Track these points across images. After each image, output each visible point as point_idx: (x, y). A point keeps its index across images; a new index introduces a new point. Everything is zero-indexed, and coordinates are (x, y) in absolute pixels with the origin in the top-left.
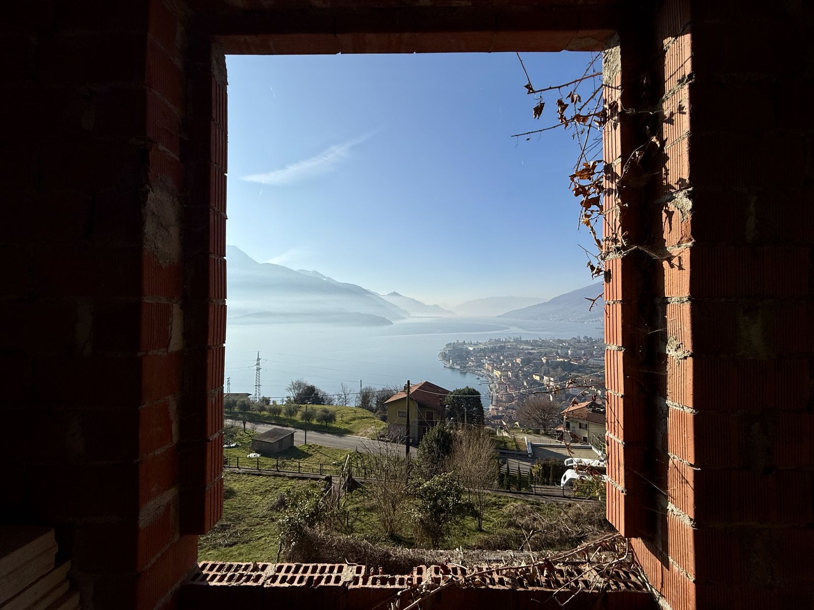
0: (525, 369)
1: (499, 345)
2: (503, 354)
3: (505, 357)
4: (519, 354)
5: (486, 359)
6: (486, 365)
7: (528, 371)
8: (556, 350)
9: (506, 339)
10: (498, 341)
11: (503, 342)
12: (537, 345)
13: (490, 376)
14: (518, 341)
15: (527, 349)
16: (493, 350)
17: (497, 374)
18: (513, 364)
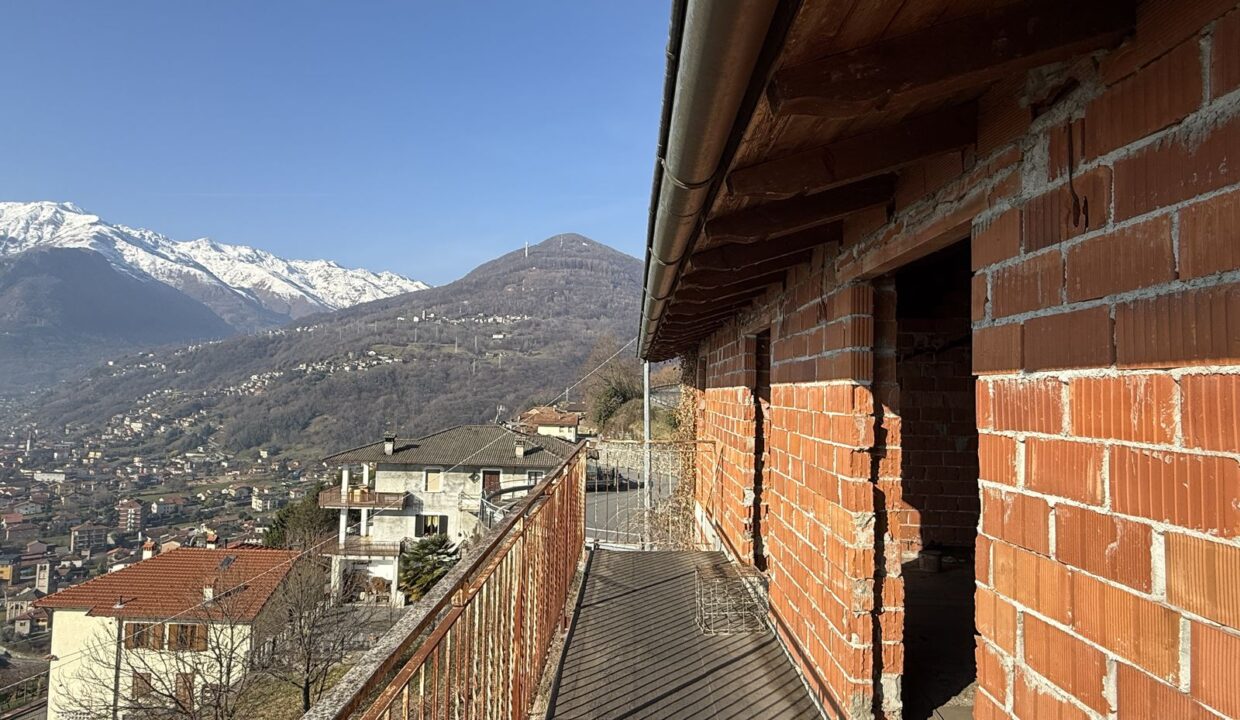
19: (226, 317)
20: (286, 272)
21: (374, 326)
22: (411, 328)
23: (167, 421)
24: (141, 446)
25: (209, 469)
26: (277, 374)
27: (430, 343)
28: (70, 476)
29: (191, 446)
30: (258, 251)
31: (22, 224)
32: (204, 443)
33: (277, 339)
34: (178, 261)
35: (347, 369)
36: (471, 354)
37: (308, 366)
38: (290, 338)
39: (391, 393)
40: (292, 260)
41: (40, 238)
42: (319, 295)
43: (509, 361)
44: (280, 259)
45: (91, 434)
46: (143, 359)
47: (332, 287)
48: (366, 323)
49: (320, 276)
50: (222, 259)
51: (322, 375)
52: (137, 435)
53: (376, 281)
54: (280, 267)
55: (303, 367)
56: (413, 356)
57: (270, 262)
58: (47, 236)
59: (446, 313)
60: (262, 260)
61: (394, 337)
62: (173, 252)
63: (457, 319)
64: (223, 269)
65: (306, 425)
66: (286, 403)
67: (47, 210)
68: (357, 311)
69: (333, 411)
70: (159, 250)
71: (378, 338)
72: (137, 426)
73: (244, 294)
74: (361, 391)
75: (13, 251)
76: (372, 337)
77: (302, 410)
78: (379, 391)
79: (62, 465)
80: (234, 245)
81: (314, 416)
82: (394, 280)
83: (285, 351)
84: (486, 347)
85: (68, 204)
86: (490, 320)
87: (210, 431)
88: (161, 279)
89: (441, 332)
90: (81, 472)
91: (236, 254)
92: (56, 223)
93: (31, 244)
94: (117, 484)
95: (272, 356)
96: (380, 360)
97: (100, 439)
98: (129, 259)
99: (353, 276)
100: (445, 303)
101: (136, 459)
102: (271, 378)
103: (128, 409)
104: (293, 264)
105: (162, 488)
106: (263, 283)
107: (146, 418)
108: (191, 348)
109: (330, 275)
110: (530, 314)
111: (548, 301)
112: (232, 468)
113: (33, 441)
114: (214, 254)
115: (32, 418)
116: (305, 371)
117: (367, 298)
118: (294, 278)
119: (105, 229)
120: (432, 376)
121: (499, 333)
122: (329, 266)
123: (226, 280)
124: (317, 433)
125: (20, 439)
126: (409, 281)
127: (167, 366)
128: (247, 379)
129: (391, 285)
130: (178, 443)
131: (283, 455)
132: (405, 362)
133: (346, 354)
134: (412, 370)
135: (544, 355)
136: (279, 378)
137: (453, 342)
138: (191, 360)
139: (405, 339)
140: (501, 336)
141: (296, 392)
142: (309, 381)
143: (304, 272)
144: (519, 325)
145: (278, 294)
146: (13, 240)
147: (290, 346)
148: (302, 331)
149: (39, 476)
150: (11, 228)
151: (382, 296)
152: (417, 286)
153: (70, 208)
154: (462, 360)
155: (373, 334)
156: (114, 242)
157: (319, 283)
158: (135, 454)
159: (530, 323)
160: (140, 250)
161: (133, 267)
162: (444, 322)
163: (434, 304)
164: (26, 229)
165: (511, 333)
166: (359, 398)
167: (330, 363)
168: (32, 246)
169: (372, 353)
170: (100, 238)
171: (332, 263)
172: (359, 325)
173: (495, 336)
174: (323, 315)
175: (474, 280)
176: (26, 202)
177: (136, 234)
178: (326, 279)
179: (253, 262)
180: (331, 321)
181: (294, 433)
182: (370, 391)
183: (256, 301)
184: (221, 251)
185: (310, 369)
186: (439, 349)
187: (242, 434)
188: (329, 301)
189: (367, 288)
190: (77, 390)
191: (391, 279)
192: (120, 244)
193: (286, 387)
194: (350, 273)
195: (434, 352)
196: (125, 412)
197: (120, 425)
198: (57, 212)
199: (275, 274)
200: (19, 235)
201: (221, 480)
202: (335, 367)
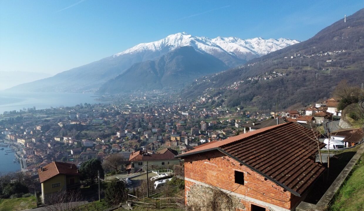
0: (46, 134)
1: (16, 116)
2: (22, 125)
3: (25, 127)
4: (37, 122)
5: (7, 131)
6: (8, 136)
7: (49, 136)
8: (67, 115)
9: (21, 111)
10: (14, 113)
11: (18, 113)
12: (51, 113)
13: (14, 145)
14: (33, 111)
15: (43, 117)
16: (11, 122)
17: (21, 142)
18: (34, 132)
19: (226, 63)
20: (244, 44)
21: (275, 61)
22: (290, 61)
23: (211, 98)
24: (205, 106)
25: (223, 113)
26: (242, 82)
27: (298, 67)
28: (189, 114)
29: (218, 106)
30: (235, 38)
31: (174, 41)
32: (221, 105)
33: (242, 69)
34: (212, 45)
35: (265, 79)
36: (316, 70)
37: (252, 78)
38: (246, 68)
39: (282, 87)
40: (246, 39)
41: (178, 44)
42: (256, 51)
43: (334, 72)
44: (242, 39)
45: (193, 102)
46: (204, 79)
47: (260, 47)
48: (273, 60)
49: (256, 44)
50: (224, 43)
51: (257, 82)
52: (204, 102)
53: (277, 43)
54: (243, 43)
55: (250, 79)
56: (290, 72)
57: (239, 41)
58: (179, 43)
59: (305, 53)
60: (236, 41)
61: (283, 65)
62: (210, 43)
63: (310, 55)
64: (225, 46)
65: (251, 99)
66: (245, 92)
67: (179, 35)
68: (270, 56)
69: (260, 94)
70: (207, 43)
71: (277, 66)
72: (204, 99)
73: (231, 54)
74: (270, 87)
75: (173, 49)
76: (274, 66)
77: (250, 94)
78: (277, 87)
79: (187, 110)
80: (228, 37)
81: (254, 96)
82: (284, 41)
83: (245, 73)
84: (324, 66)
85: (184, 33)
86: (326, 54)
87: (223, 101)
88: (208, 52)
89: (302, 61)
90: (191, 112)
91: (228, 40)
92: (181, 39)
93: (176, 46)
94: (200, 116)
95: (240, 75)
96: (277, 75)
97: (195, 103)
98: (199, 47)
99: (268, 42)
100: (304, 49)
101: (204, 109)
102: (240, 83)
103: (201, 94)
104: (247, 41)
105: (211, 118)
106: (237, 49)
107: (206, 97)
108: (217, 74)
109: (260, 43)
110: (346, 49)
111: (356, 41)
112: (230, 113)
113: (181, 103)
114: (222, 41)
115: (180, 97)
116: (251, 80)
117: (274, 50)
118: (247, 46)
119: (192, 39)
120: (298, 80)
121: (330, 59)
122: (259, 39)
123: (226, 50)
124: (255, 102)
125: (178, 103)
126: (290, 41)
127: (211, 80)
128: (233, 83)
129: (283, 43)
130: (215, 104)
131: (244, 109)
132: (287, 75)
133: (265, 73)
134: (290, 78)
135: (352, 68)
136: (243, 83)
137: (307, 65)
138: (217, 78)
139: (287, 65)
140: (331, 61)
141: (248, 88)
142: (252, 84)
143: (250, 43)
144: (340, 55)
145: (242, 53)
146: (172, 46)
147: (246, 71)
148: (250, 65)
149: (183, 113)
150: (172, 42)
151: (279, 48)
152: (294, 42)
153: (184, 34)
154: (312, 73)
155: (275, 65)
156: (195, 42)
157: (256, 46)
158: (204, 107)
159: (345, 54)
160: (202, 44)
161: (200, 50)
162: (304, 57)
163: (299, 50)
164: (175, 42)
165: (335, 59)
166: (270, 90)
167: (259, 77)
168: (176, 47)
169: (274, 72)
170: (192, 42)
171: (260, 38)
172: (270, 62)
173: (328, 61)
174: (257, 58)
175: (318, 37)
176: (174, 34)
177: (200, 39)
178: (258, 45)
179: (234, 42)
180: (260, 61)
181: (248, 102)
182: (273, 87)
183: (235, 56)
184: (224, 40)
185: (253, 80)
186: (301, 69)
187: (232, 102)
188: (260, 52)
189: (273, 46)
190: (189, 89)
191: (283, 41)
192: (197, 43)
193: (245, 86)
194: (267, 41)
195: (299, 70)
196: (200, 95)
197: (200, 99)
198: (181, 36)
199: (241, 45)
200: (173, 44)
201: (227, 117)
202: (261, 79)
